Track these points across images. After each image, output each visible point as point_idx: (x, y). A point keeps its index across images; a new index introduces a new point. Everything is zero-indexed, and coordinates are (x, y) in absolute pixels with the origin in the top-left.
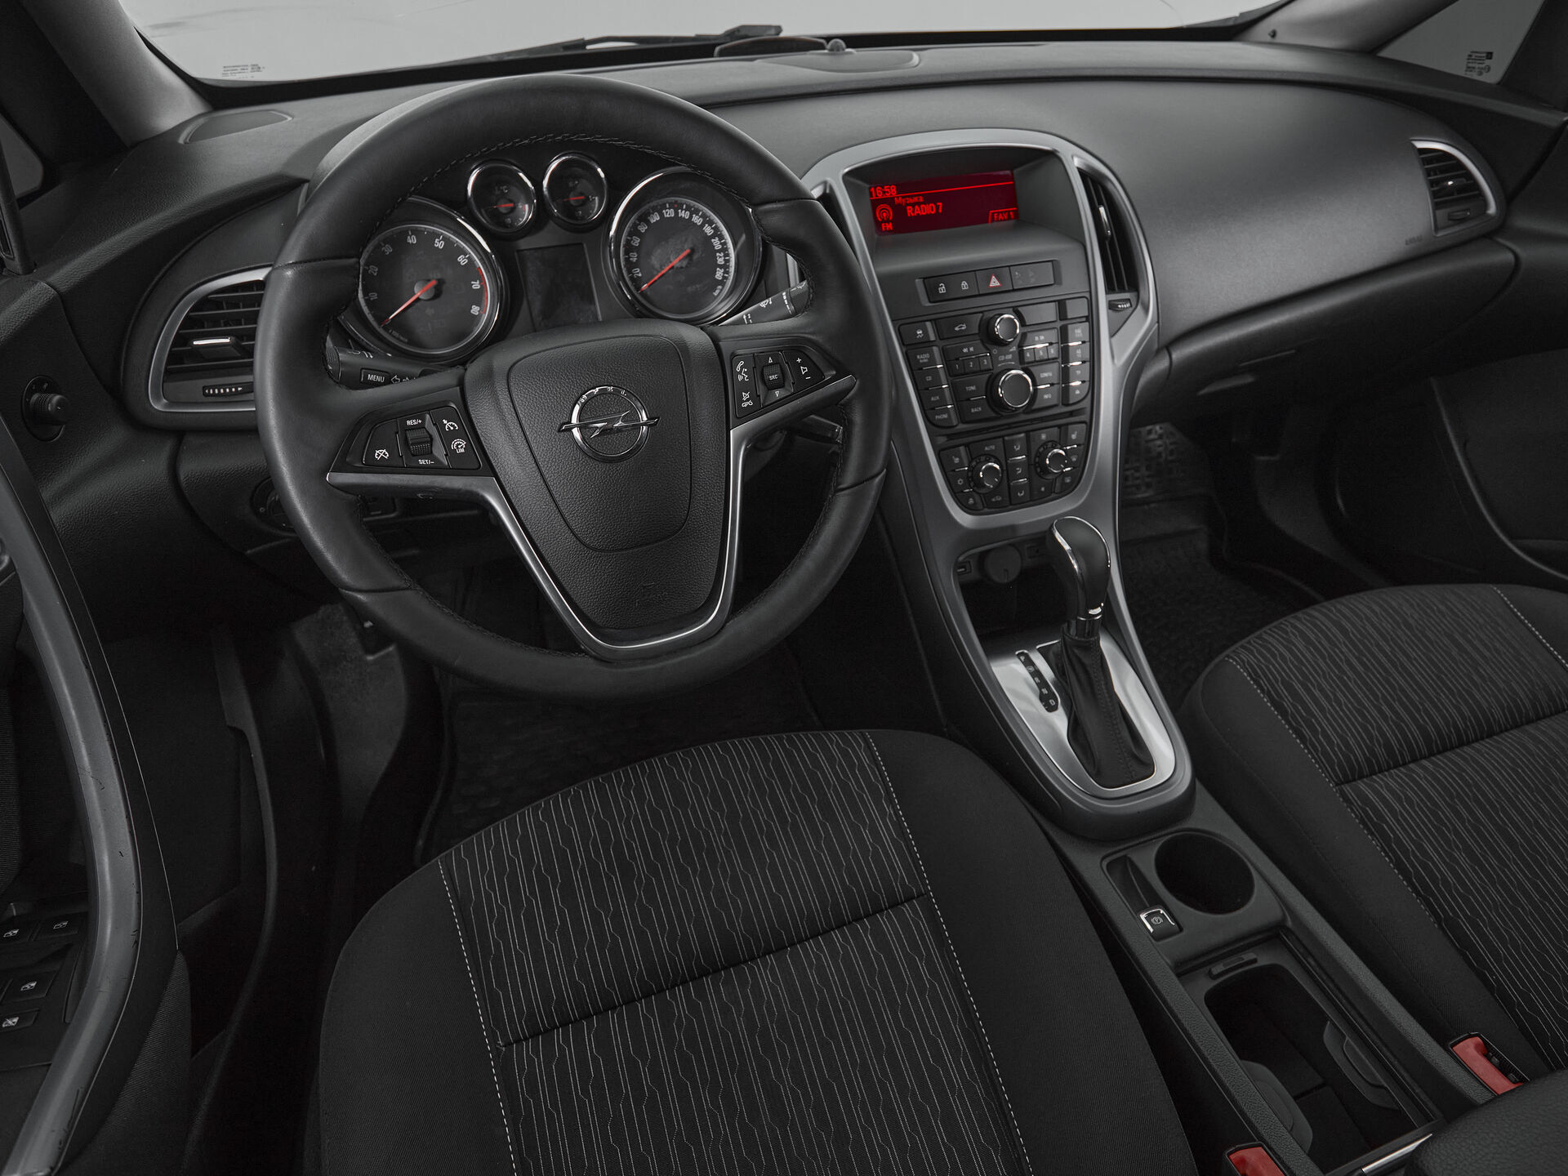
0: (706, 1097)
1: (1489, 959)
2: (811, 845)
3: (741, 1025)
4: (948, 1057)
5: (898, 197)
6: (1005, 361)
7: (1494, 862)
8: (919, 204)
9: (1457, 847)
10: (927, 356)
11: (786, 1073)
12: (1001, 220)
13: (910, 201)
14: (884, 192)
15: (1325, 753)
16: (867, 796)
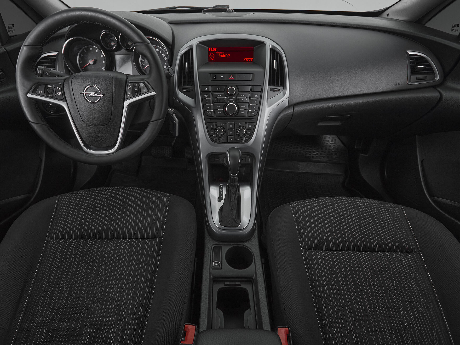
1: (326, 315)
2: (139, 217)
5: (217, 52)
6: (231, 100)
7: (345, 288)
8: (223, 54)
9: (334, 279)
10: (207, 95)
12: (248, 61)
13: (220, 53)
14: (213, 50)
15: (305, 239)
16: (159, 210)
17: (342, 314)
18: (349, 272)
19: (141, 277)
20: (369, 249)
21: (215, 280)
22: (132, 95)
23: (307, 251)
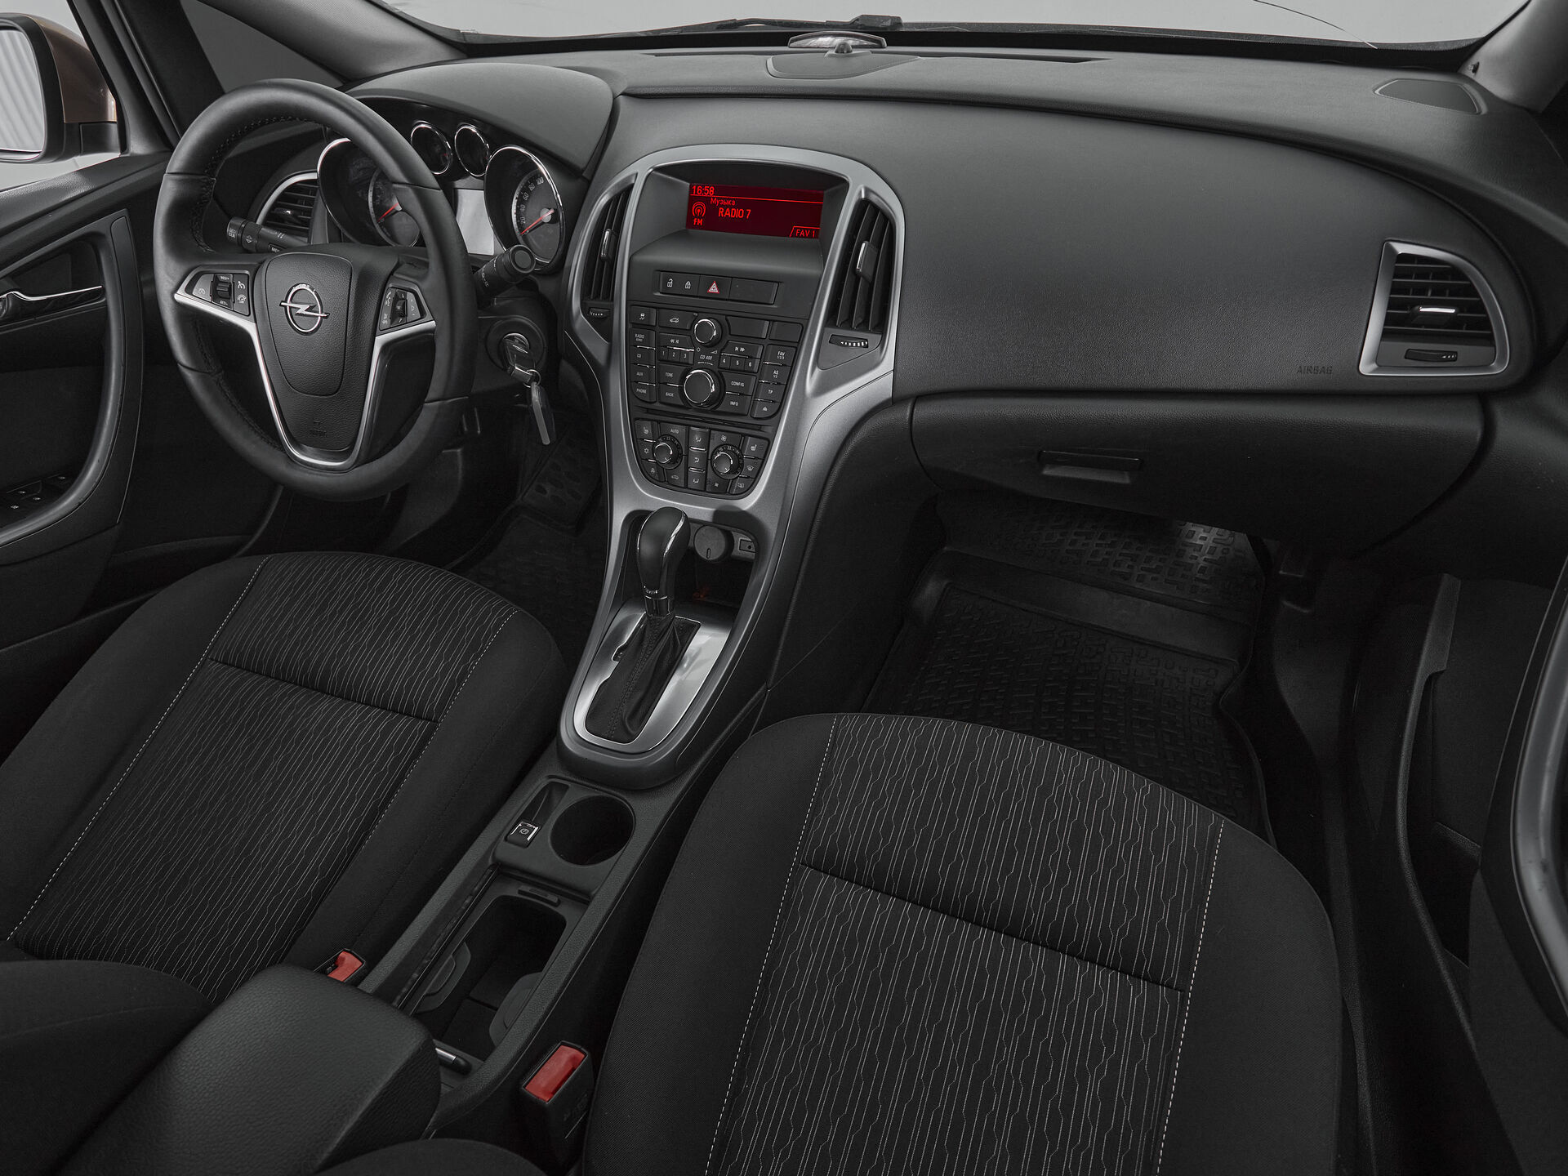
0: (244, 741)
2: (409, 653)
3: (290, 718)
4: (350, 813)
5: (714, 198)
6: (705, 360)
7: (857, 1016)
8: (731, 207)
9: (838, 979)
10: (642, 336)
11: (281, 757)
12: (802, 237)
13: (724, 203)
14: (703, 191)
15: (819, 833)
16: (466, 646)
17: (806, 1086)
18: (895, 975)
19: (346, 808)
20: (1010, 927)
21: (502, 871)
22: (392, 323)
23: (808, 872)
